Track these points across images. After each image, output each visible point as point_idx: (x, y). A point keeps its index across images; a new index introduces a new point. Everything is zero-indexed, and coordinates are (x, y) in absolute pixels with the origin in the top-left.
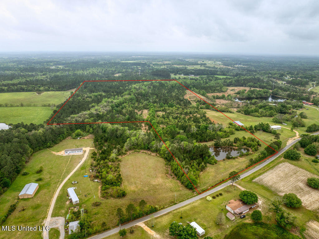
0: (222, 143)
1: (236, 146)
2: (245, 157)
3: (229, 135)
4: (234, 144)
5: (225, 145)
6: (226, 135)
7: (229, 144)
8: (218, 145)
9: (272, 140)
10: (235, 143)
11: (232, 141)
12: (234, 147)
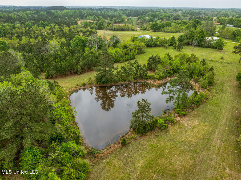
0: (118, 73)
1: (157, 76)
2: (194, 112)
3: (134, 55)
4: (150, 74)
5: (127, 77)
6: (127, 54)
7: (136, 74)
8: (107, 80)
9: (224, 57)
10: (152, 69)
11: (144, 66)
12: (151, 82)
